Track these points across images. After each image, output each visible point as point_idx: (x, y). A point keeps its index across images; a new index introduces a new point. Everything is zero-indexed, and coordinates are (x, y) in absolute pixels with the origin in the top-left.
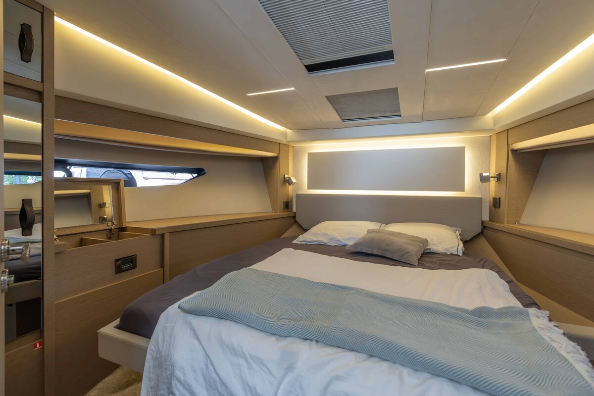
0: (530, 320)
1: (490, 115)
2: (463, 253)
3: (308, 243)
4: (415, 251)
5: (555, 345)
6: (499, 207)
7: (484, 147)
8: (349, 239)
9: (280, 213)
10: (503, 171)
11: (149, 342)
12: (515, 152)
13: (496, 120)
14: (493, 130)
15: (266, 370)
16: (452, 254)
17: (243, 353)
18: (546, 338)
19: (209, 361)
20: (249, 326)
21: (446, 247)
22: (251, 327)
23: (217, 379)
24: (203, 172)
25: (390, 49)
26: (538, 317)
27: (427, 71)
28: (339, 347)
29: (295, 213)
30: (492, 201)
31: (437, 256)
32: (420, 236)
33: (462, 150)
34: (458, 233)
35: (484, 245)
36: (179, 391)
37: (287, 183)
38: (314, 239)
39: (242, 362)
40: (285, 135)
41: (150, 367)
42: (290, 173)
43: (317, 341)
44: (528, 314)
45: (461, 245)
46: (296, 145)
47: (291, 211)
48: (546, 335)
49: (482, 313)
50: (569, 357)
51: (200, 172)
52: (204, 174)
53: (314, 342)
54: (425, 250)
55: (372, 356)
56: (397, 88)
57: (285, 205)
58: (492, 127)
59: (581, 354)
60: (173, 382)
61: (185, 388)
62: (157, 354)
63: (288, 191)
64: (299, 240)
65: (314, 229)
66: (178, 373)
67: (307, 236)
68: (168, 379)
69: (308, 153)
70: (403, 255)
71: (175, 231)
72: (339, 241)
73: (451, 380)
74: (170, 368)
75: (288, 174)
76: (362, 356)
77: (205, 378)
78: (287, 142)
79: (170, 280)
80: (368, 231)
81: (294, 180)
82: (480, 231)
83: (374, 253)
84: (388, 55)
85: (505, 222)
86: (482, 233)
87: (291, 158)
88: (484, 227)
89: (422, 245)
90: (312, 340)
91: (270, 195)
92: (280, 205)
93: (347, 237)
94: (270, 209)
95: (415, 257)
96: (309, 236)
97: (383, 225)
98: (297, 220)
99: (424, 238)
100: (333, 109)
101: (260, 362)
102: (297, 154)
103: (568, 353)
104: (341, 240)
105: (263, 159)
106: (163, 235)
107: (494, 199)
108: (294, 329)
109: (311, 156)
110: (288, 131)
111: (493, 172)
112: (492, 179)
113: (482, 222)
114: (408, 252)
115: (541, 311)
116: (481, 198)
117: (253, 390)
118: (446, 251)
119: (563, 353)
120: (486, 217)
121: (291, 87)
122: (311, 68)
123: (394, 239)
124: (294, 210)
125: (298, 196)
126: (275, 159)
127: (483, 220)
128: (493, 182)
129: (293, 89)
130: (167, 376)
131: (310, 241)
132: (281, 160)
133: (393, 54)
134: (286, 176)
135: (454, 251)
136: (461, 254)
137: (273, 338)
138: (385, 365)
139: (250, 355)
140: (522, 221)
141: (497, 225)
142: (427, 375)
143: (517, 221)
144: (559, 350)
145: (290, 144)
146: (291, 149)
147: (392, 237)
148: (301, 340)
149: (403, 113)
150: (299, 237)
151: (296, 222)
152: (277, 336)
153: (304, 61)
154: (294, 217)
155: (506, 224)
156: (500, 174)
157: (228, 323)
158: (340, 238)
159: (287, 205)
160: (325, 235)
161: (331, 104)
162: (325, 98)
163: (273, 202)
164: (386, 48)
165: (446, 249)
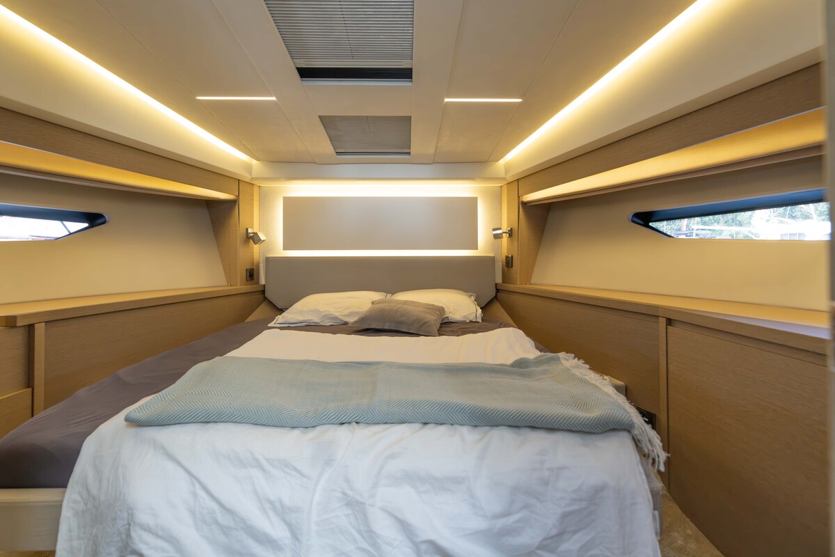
0: (561, 363)
1: (502, 162)
2: (482, 320)
3: (291, 325)
4: (433, 319)
5: (587, 378)
6: (512, 266)
7: (496, 197)
8: (350, 314)
9: (240, 286)
10: (515, 227)
11: (64, 493)
12: (525, 205)
13: (507, 169)
14: (504, 179)
15: (294, 473)
16: (471, 322)
17: (256, 460)
18: (577, 373)
19: (197, 486)
20: (256, 424)
21: (464, 314)
22: (259, 425)
23: (215, 507)
24: (101, 220)
25: (409, 67)
26: (567, 360)
27: (447, 100)
28: (386, 423)
29: (264, 285)
30: (505, 261)
31: (456, 325)
32: (436, 304)
33: (473, 201)
34: (473, 298)
35: (498, 310)
36: (147, 544)
37: (251, 241)
38: (301, 318)
39: (256, 473)
40: (249, 168)
41: (70, 531)
42: (255, 226)
43: (357, 423)
44: (558, 359)
45: (480, 311)
46: (265, 185)
47: (258, 283)
48: (577, 372)
49: (521, 364)
50: (597, 383)
51: (94, 219)
52: (104, 223)
53: (354, 424)
54: (443, 320)
55: (425, 424)
56: (409, 118)
57: (248, 273)
58: (504, 176)
59: (606, 379)
60: (133, 534)
61: (157, 535)
62: (86, 504)
63: (253, 253)
64: (277, 322)
65: (298, 306)
66: (143, 517)
67: (288, 315)
68: (120, 534)
69: (284, 198)
70: (421, 326)
71: (56, 320)
72: (336, 318)
73: (510, 426)
74: (125, 515)
75: (252, 228)
76: (417, 426)
77: (193, 513)
78: (253, 179)
79: (44, 409)
80: (373, 303)
81: (262, 237)
82: (494, 295)
83: (386, 328)
84: (406, 74)
85: (518, 283)
86: (496, 297)
87: (256, 203)
88: (498, 290)
89: (438, 313)
90: (349, 423)
91: (222, 260)
92: (241, 274)
93: (346, 312)
94: (225, 283)
95: (435, 327)
96: (291, 316)
97: (389, 295)
98: (266, 296)
99: (440, 305)
100: (327, 136)
101: (285, 465)
102: (265, 198)
103: (596, 381)
104: (339, 317)
105: (209, 203)
106: (31, 328)
107: (507, 257)
108: (325, 413)
109: (288, 201)
110: (254, 162)
111: (505, 228)
112: (504, 235)
113: (496, 284)
114: (425, 323)
115: (569, 355)
116: (494, 257)
117: (278, 505)
118: (464, 319)
119: (593, 382)
120: (499, 280)
121: (272, 96)
122: (305, 73)
123: (409, 308)
124: (262, 281)
125: (268, 260)
126: (232, 204)
127: (496, 282)
128: (505, 237)
129: (274, 98)
130: (118, 529)
131: (294, 322)
132: (243, 205)
133: (412, 73)
134: (250, 231)
135: (472, 318)
136: (480, 321)
137: (296, 432)
138: (442, 429)
139: (267, 460)
140: (532, 281)
141: (511, 287)
142: (488, 428)
143: (528, 279)
144: (590, 380)
145: (255, 182)
146: (256, 191)
147: (405, 307)
148: (336, 426)
149: (413, 150)
150: (277, 318)
151: (265, 298)
152: (301, 429)
153: (296, 61)
154: (263, 292)
155: (518, 286)
156: (511, 229)
157: (221, 426)
158: (337, 314)
159: (252, 274)
160: (316, 311)
161: (325, 127)
162: (318, 119)
163: (228, 269)
164: (404, 64)
165: (464, 317)
